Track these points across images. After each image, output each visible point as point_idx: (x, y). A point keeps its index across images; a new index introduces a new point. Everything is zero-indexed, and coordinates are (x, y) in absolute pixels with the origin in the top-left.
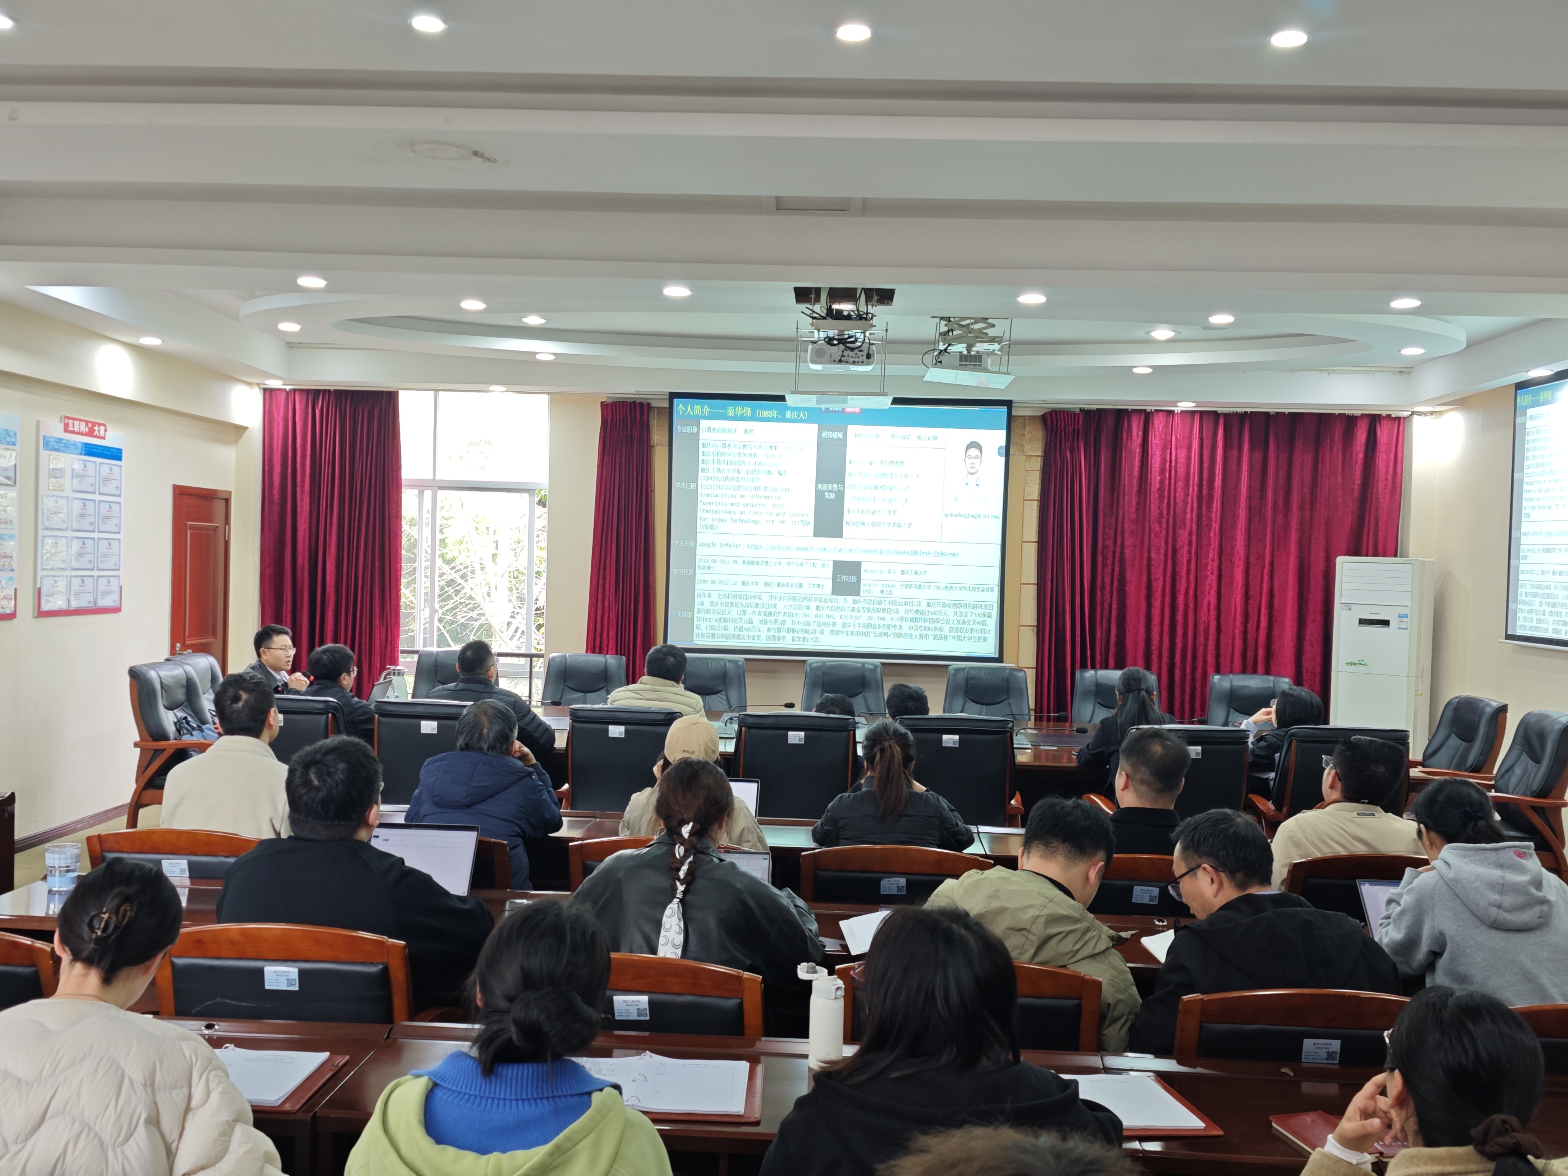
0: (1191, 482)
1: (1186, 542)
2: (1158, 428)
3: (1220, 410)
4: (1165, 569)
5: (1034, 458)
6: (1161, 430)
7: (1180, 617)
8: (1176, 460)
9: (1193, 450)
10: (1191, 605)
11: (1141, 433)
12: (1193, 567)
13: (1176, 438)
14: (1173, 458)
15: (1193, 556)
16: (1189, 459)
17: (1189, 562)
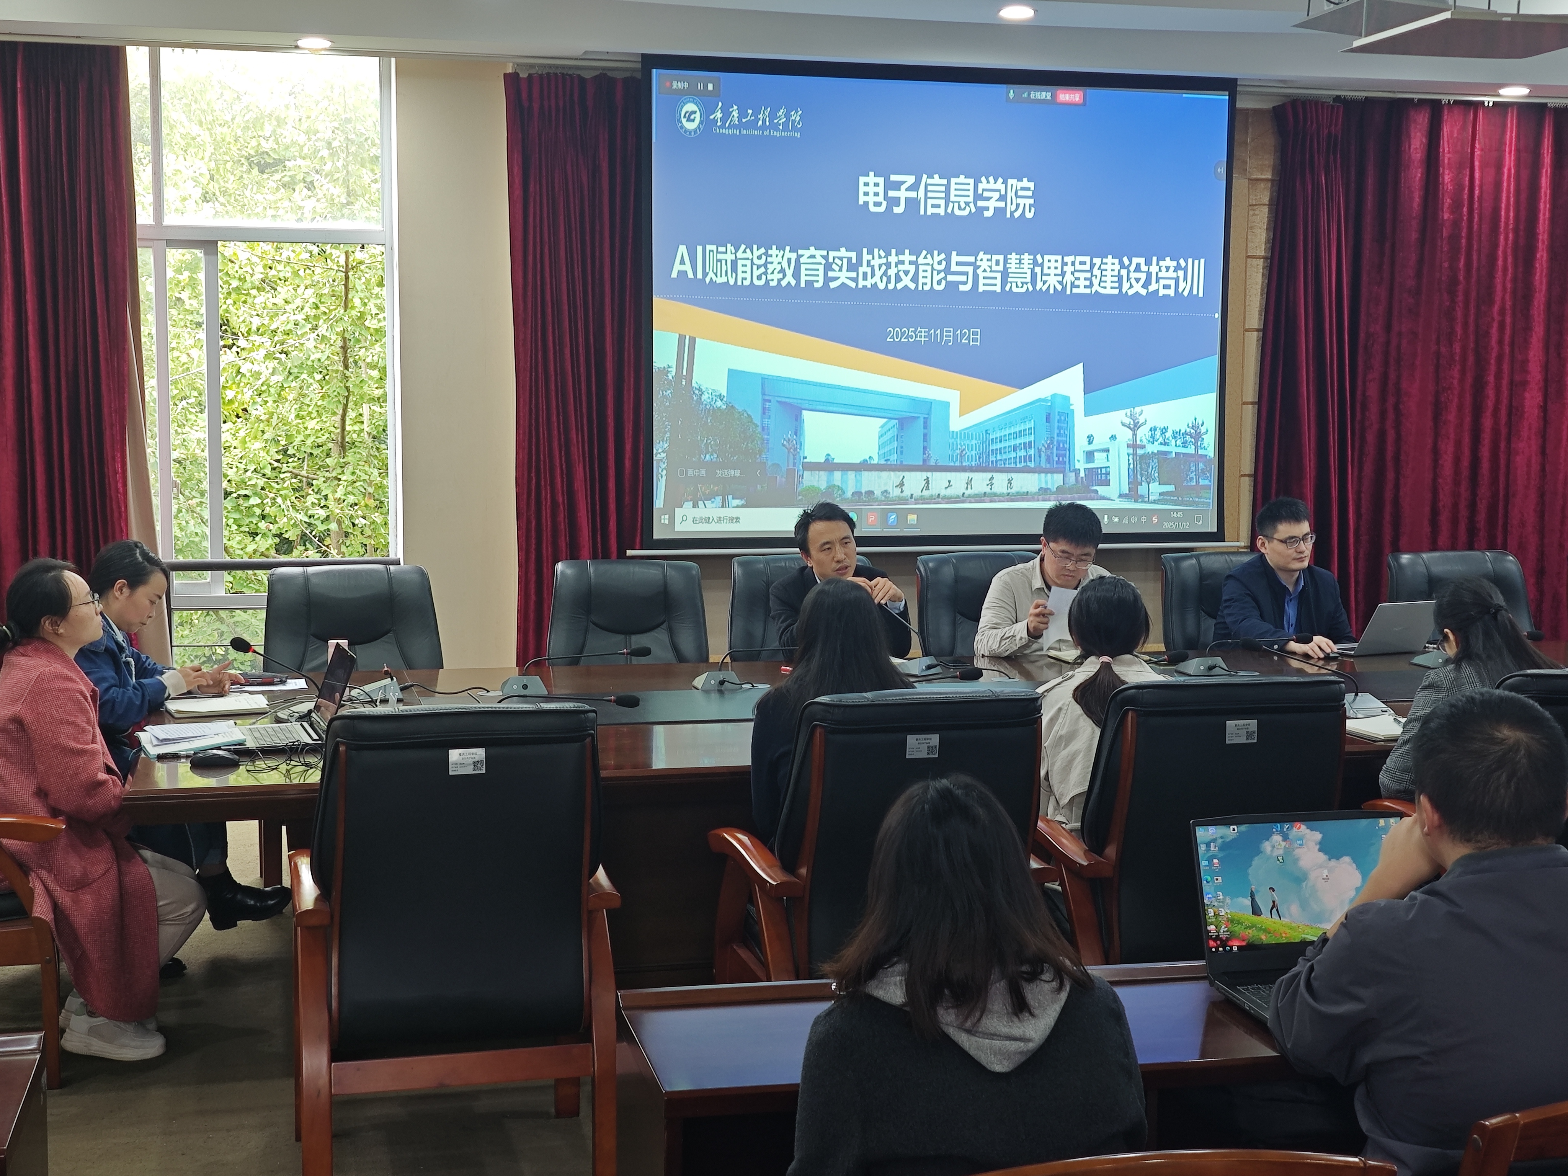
0: (1502, 224)
1: (1495, 325)
2: (1452, 132)
3: (1551, 102)
4: (1463, 372)
5: (1262, 185)
6: (1455, 135)
7: (1485, 452)
8: (1481, 187)
9: (1506, 170)
10: (1504, 431)
11: (1424, 140)
12: (1506, 367)
13: (1482, 150)
14: (1477, 182)
15: (1507, 349)
16: (1498, 185)
17: (1500, 358)
